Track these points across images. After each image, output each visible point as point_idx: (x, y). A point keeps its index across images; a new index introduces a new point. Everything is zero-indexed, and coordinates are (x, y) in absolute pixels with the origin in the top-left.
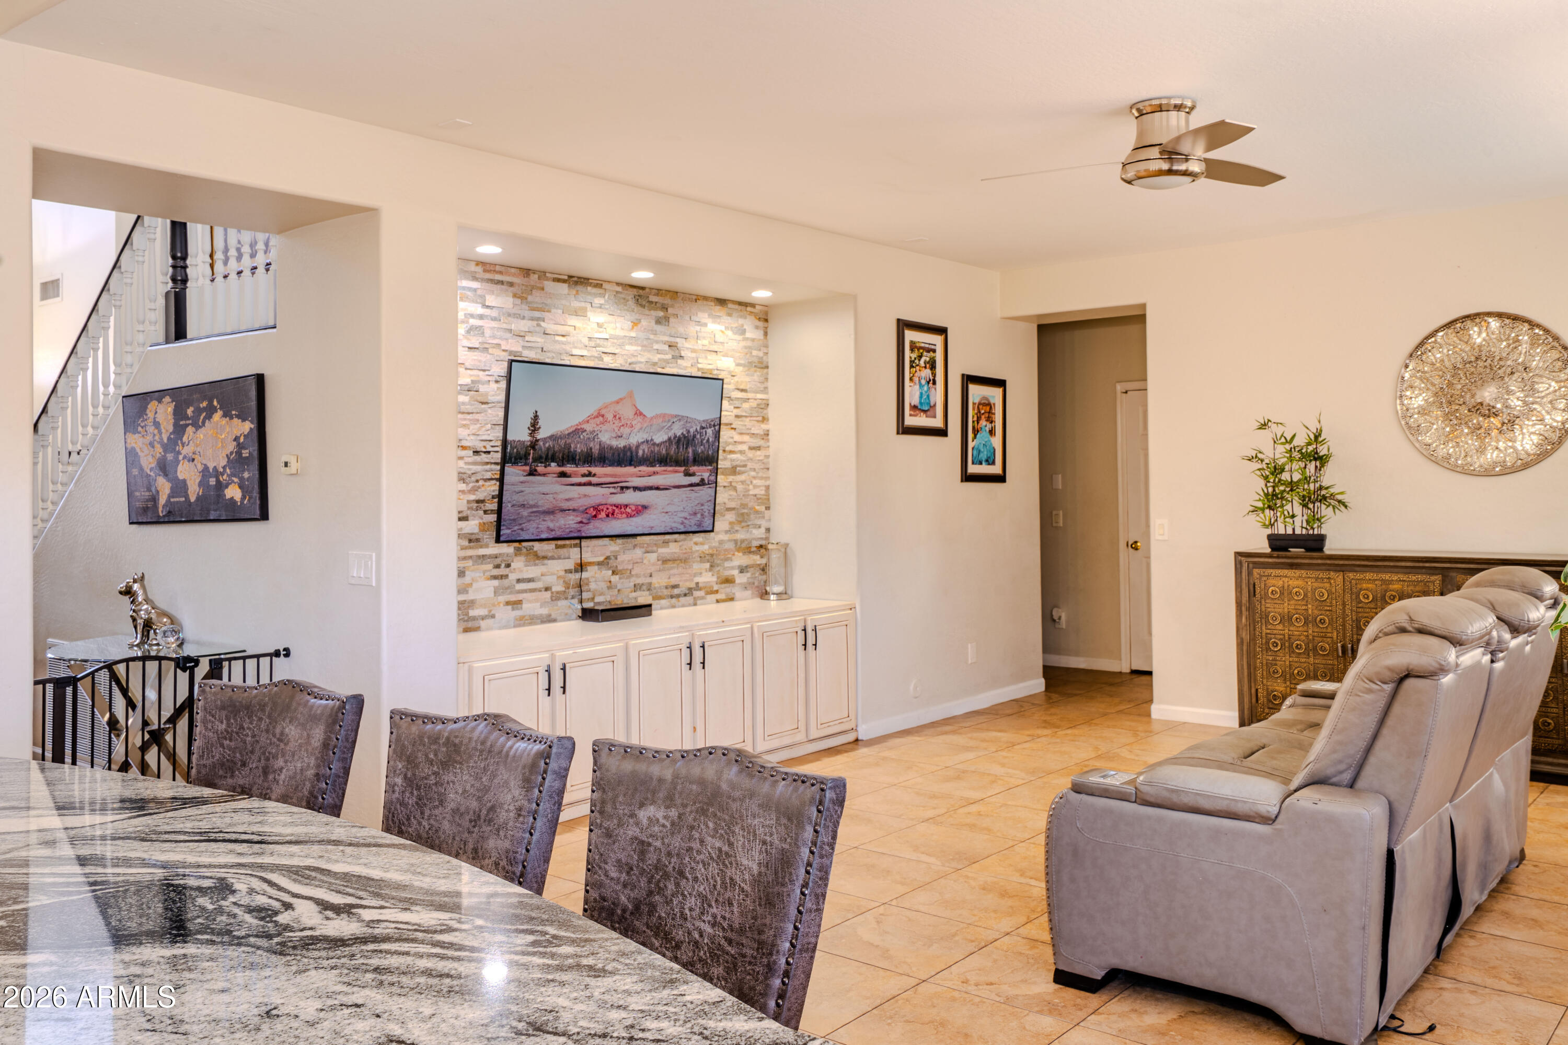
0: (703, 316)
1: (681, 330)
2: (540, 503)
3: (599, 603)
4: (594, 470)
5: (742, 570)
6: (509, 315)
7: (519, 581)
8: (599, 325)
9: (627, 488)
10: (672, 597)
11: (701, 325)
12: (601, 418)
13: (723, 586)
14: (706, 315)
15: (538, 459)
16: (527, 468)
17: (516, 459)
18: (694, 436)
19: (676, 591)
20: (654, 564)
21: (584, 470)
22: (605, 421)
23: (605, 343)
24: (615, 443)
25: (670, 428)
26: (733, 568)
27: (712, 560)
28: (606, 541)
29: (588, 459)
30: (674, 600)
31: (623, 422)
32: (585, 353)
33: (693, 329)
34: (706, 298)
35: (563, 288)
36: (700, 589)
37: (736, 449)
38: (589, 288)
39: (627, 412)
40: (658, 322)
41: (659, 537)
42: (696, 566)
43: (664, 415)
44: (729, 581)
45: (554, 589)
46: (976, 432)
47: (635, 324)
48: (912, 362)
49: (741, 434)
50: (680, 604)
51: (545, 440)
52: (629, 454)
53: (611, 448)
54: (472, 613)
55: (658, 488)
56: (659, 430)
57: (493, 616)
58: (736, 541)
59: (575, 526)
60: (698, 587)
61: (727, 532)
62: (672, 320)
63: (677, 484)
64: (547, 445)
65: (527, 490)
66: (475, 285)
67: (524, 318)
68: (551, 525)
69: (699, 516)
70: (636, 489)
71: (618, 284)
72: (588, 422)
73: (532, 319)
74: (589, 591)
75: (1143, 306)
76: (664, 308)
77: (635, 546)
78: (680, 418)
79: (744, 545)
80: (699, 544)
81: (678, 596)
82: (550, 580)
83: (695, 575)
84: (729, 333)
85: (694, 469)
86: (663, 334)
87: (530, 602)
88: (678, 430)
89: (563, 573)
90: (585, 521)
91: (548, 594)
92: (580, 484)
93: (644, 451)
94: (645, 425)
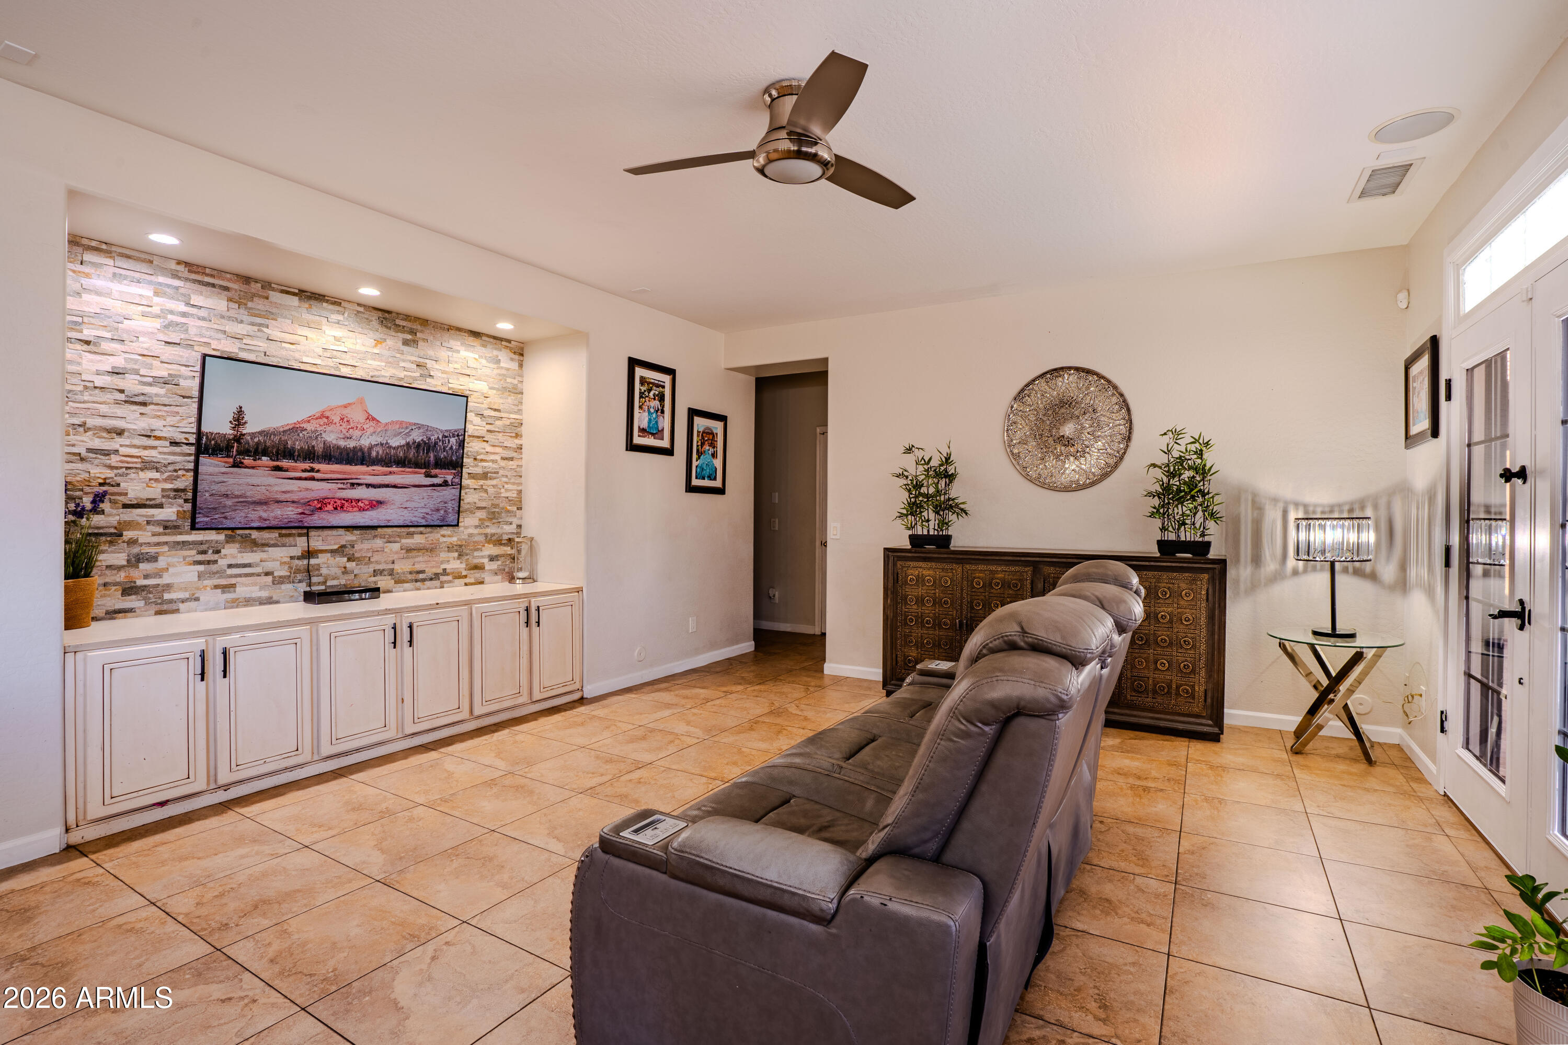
0: (455, 344)
1: (431, 353)
2: (248, 494)
3: (332, 587)
4: (316, 466)
5: (492, 559)
6: (223, 317)
7: (230, 566)
8: (337, 339)
9: (359, 484)
10: (416, 581)
11: (453, 351)
12: (326, 420)
13: (472, 572)
14: (459, 343)
15: (246, 452)
16: (231, 460)
17: (214, 450)
18: (436, 443)
19: (421, 576)
20: (397, 553)
21: (307, 465)
22: (330, 422)
23: (344, 355)
24: (342, 443)
25: (408, 434)
26: (483, 557)
27: (460, 550)
28: (341, 531)
29: (309, 455)
30: (418, 584)
31: (352, 425)
32: (318, 361)
33: (443, 354)
34: (459, 329)
35: (295, 301)
36: (448, 575)
37: (488, 459)
38: (325, 304)
39: (357, 416)
40: (406, 343)
41: (403, 530)
42: (444, 555)
43: (401, 423)
44: (478, 567)
45: (276, 574)
46: (699, 454)
47: (378, 342)
48: (641, 394)
49: (494, 446)
50: (425, 587)
51: (253, 435)
52: (360, 454)
53: (338, 447)
54: (167, 596)
55: (395, 486)
56: (395, 436)
57: (197, 599)
58: (486, 535)
59: (294, 516)
60: (445, 572)
61: (476, 527)
62: (420, 343)
63: (417, 483)
64: (256, 440)
65: (231, 481)
66: (177, 283)
67: (242, 322)
68: (264, 515)
69: (442, 512)
70: (368, 486)
71: (359, 305)
72: (309, 422)
73: (253, 324)
74: (321, 575)
75: (825, 361)
76: (413, 332)
77: (375, 536)
78: (420, 426)
79: (494, 538)
80: (446, 536)
81: (423, 580)
82: (269, 566)
83: (442, 562)
84: (484, 362)
85: (434, 472)
86: (411, 355)
87: (246, 585)
88: (417, 436)
89: (289, 559)
90: (307, 512)
91: (270, 578)
92: (300, 479)
93: (378, 453)
94: (379, 430)
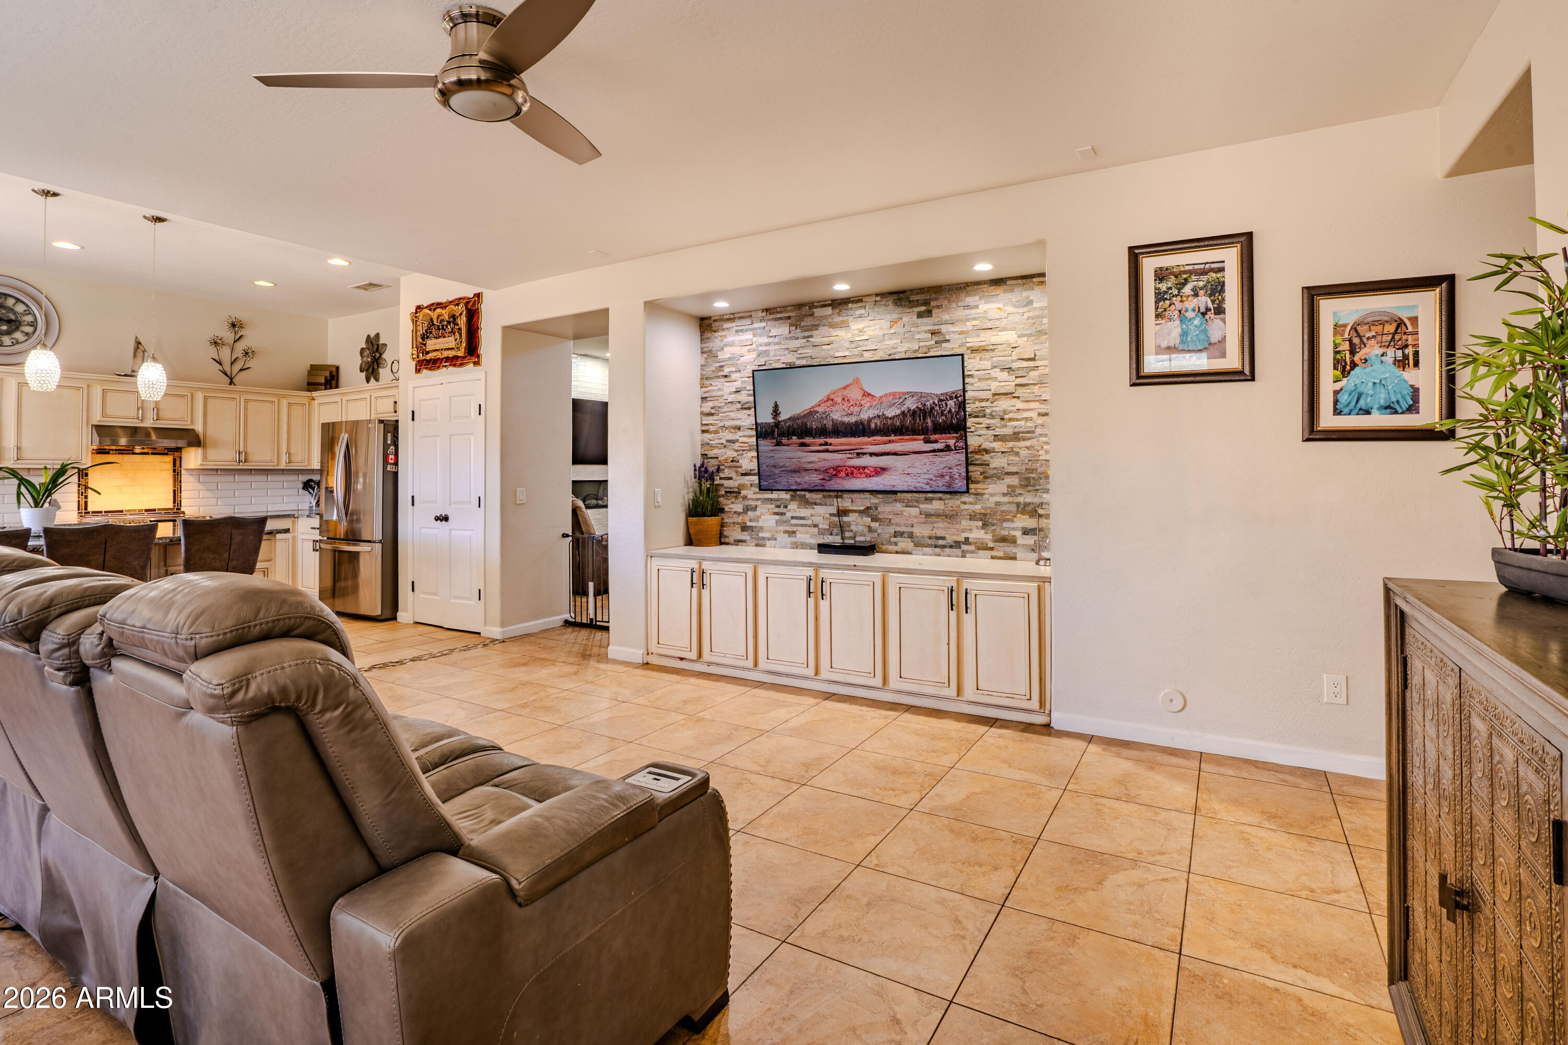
0: (970, 300)
1: (946, 317)
2: (787, 464)
3: (860, 542)
4: (829, 440)
5: (1026, 532)
6: (787, 339)
7: (793, 518)
8: (861, 331)
9: (864, 454)
10: (936, 546)
11: (971, 308)
12: (831, 402)
13: (1001, 544)
14: (977, 298)
15: (782, 434)
16: (775, 441)
17: (765, 435)
18: (932, 409)
19: (941, 542)
20: (916, 517)
21: (822, 441)
22: (835, 403)
23: (866, 343)
24: (846, 419)
25: (902, 404)
26: (1014, 529)
27: (985, 519)
28: (867, 495)
29: (823, 432)
30: (938, 550)
31: (852, 403)
32: (847, 353)
33: (960, 313)
34: (978, 283)
35: (829, 310)
36: (970, 544)
37: (1019, 417)
38: (850, 305)
39: (855, 394)
40: (920, 315)
41: (921, 495)
42: (965, 523)
43: (894, 394)
44: (1012, 541)
45: (820, 526)
46: (1344, 368)
47: (893, 323)
48: (1160, 294)
49: (1027, 401)
50: (945, 554)
51: (785, 421)
52: (861, 427)
53: (843, 423)
54: (761, 535)
55: (895, 454)
56: (890, 407)
57: (775, 539)
58: (1018, 504)
59: (818, 481)
60: (967, 541)
61: (1004, 495)
62: (935, 311)
63: (917, 450)
64: (787, 424)
65: (777, 456)
66: (763, 324)
67: (797, 338)
68: (798, 480)
69: (947, 478)
70: (871, 454)
71: (877, 295)
72: (819, 405)
73: (805, 337)
74: (852, 531)
76: (926, 303)
77: (895, 500)
78: (913, 395)
79: (1029, 508)
80: (967, 504)
81: (943, 547)
82: (817, 520)
83: (963, 531)
84: (1010, 309)
85: (933, 437)
86: (927, 324)
87: (802, 533)
88: (911, 404)
89: (828, 516)
90: (826, 478)
91: (816, 530)
92: (818, 451)
93: (876, 424)
94: (875, 403)
